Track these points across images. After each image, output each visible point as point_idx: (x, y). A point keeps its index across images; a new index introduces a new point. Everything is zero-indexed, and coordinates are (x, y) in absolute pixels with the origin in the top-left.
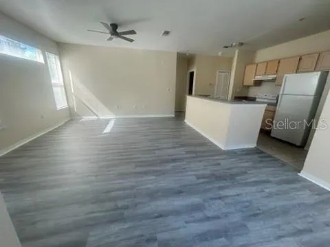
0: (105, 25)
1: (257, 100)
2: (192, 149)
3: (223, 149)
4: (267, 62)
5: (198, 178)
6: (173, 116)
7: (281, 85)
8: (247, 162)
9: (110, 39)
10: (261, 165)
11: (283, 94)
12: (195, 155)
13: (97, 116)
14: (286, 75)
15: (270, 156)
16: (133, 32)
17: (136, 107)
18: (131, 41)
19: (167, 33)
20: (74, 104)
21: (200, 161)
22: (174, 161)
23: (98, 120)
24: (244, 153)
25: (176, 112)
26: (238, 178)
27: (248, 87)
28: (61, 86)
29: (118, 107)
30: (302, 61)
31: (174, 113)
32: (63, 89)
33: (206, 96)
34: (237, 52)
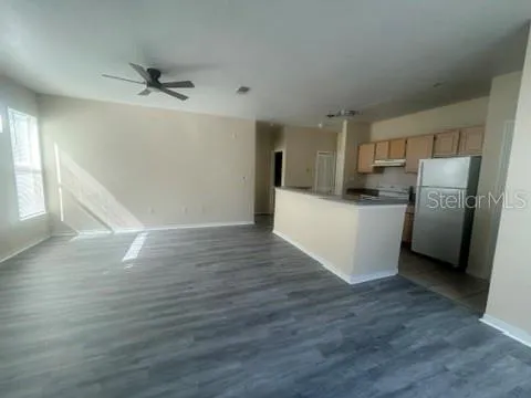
0: (139, 69)
1: (380, 194)
2: (298, 288)
3: (349, 282)
4: (390, 141)
5: (326, 354)
6: (252, 223)
7: (416, 174)
8: (396, 306)
9: (146, 93)
10: (419, 308)
11: (421, 186)
12: (306, 300)
13: (109, 228)
14: (421, 161)
15: (426, 292)
16: (188, 84)
17: (186, 210)
18: (183, 98)
19: (244, 90)
20: (60, 205)
21: (319, 313)
22: (272, 316)
23: (112, 236)
24: (385, 286)
25: (256, 216)
26: (394, 342)
27: (365, 174)
28: (35, 172)
29: (153, 211)
30: (437, 141)
31: (253, 217)
32: (40, 176)
33: (305, 189)
34: (345, 123)
